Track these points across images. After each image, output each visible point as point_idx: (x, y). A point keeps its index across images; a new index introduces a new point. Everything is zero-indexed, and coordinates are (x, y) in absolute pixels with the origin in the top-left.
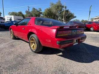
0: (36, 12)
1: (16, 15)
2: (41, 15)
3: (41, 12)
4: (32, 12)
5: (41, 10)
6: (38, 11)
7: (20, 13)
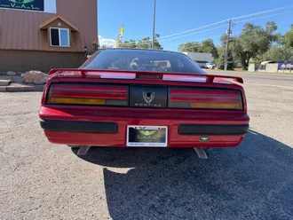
0: (256, 35)
1: (196, 50)
2: (274, 44)
3: (274, 33)
4: (242, 36)
5: (275, 28)
6: (262, 33)
7: (208, 44)
